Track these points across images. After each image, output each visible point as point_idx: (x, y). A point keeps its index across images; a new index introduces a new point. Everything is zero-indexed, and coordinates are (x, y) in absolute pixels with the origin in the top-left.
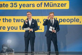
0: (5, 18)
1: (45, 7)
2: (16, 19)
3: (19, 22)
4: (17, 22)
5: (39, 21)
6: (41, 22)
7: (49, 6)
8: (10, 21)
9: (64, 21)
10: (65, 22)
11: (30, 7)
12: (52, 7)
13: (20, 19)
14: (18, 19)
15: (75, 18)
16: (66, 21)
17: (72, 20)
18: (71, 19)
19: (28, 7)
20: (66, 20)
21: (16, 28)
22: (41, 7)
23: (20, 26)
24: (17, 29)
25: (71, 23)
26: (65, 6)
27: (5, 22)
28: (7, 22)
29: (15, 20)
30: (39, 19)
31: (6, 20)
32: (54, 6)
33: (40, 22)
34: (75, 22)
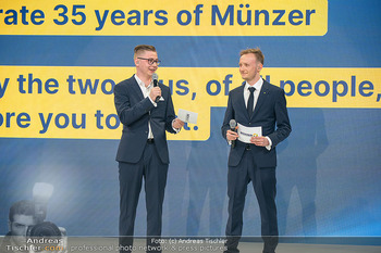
0: (30, 75)
1: (214, 23)
2: (80, 81)
3: (93, 92)
4: (83, 91)
5: (187, 90)
6: (194, 94)
7: (232, 23)
8: (51, 89)
9: (304, 91)
10: (309, 93)
11: (146, 23)
12: (249, 24)
13: (97, 81)
14: (88, 82)
15: (353, 78)
16: (313, 90)
17: (340, 89)
18: (335, 84)
19: (138, 23)
20: (310, 87)
21: (79, 122)
22: (197, 23)
23: (99, 112)
24: (83, 126)
25: (335, 100)
26: (308, 23)
27: (30, 91)
28: (40, 92)
29: (76, 86)
30: (186, 83)
31: (35, 85)
32: (257, 23)
33: (190, 94)
34: (353, 94)
